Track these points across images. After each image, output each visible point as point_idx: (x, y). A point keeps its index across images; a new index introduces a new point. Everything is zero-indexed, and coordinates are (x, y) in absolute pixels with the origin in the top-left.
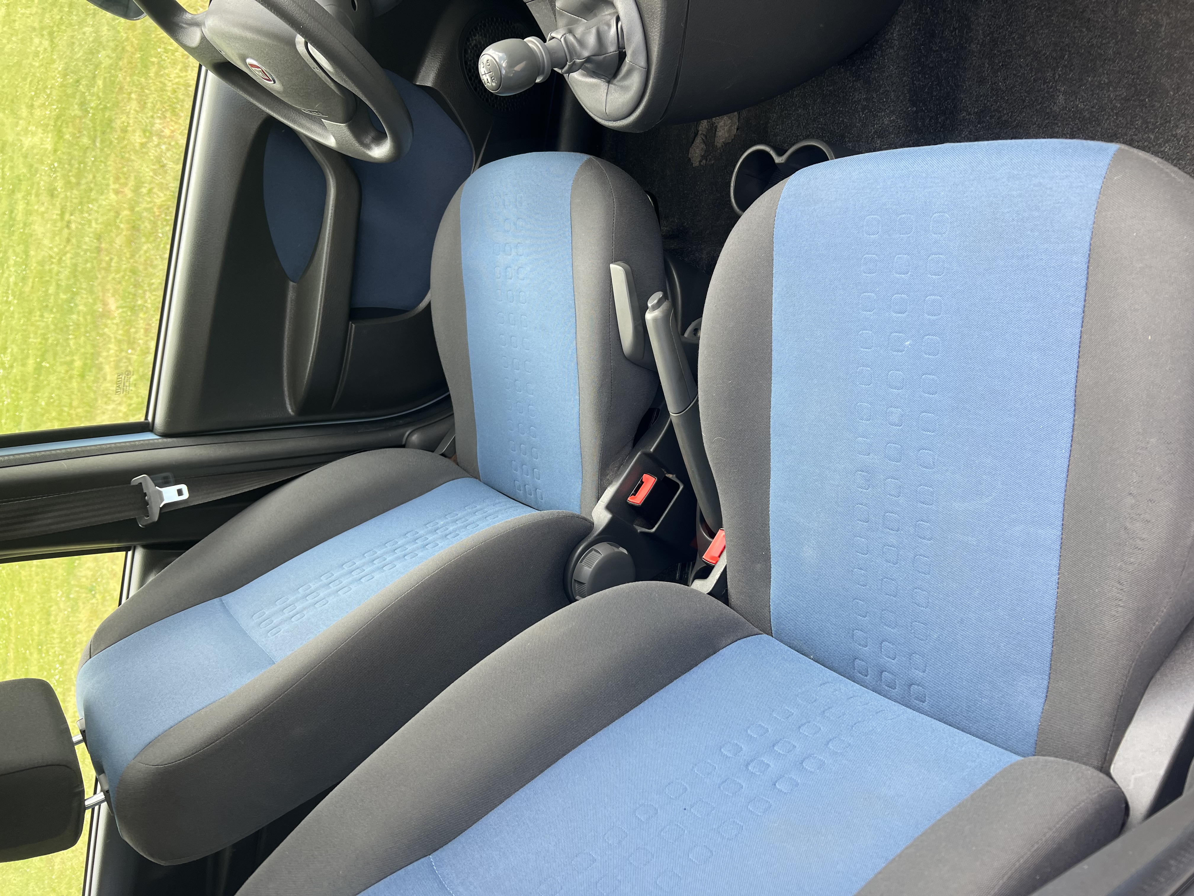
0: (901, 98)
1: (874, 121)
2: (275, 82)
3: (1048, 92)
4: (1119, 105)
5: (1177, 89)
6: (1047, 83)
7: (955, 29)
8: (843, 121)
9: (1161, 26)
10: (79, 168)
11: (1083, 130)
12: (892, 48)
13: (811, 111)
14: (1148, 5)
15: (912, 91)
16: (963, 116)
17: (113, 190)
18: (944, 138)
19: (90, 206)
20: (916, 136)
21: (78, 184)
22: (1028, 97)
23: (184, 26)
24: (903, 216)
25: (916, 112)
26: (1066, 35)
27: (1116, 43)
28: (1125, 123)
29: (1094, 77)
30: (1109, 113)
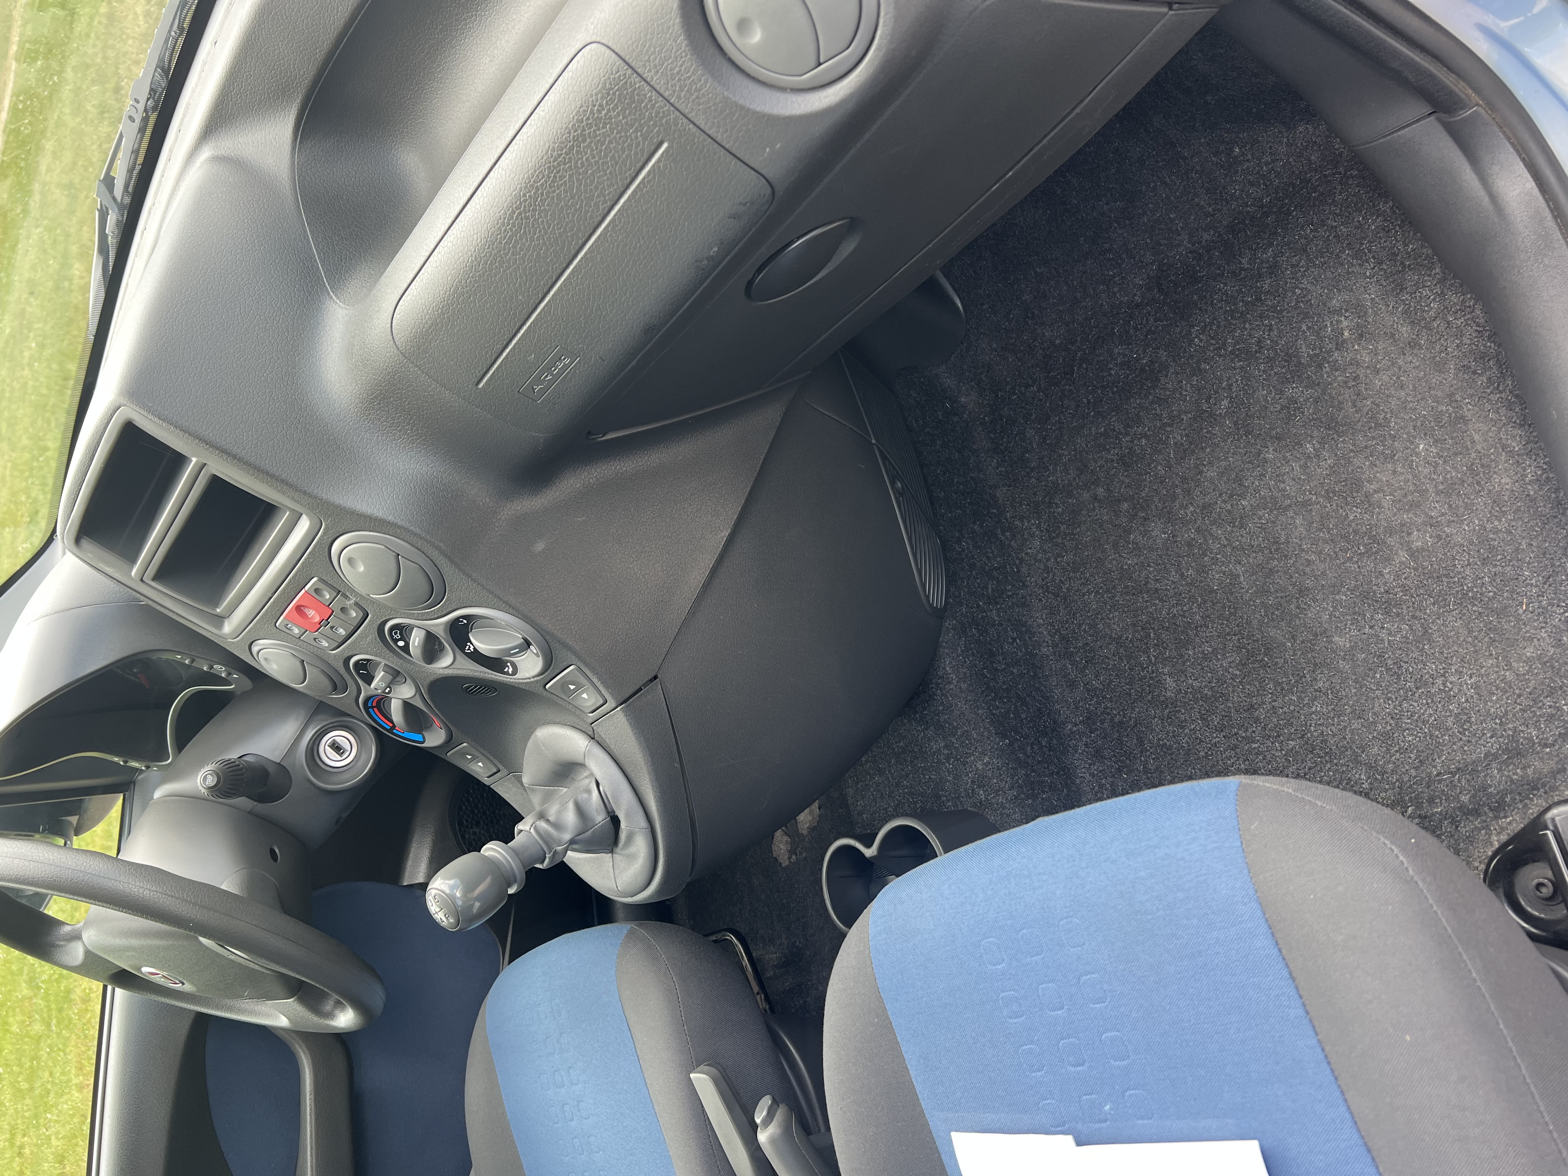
0: (986, 734)
1: (966, 769)
2: (183, 984)
3: (1152, 678)
4: (1238, 673)
5: (1293, 637)
6: (1145, 668)
7: (1014, 640)
8: (930, 778)
9: (1238, 576)
10: (31, 1067)
11: (1213, 710)
12: (950, 683)
13: (889, 775)
14: (1213, 559)
15: (994, 722)
16: (1070, 730)
17: (76, 1085)
18: (1059, 761)
19: (49, 1116)
20: (1023, 772)
21: (31, 1089)
22: (1133, 689)
23: (62, 943)
24: (1025, 931)
25: (1011, 744)
26: (1140, 613)
27: (1199, 606)
28: (1255, 690)
29: (1194, 649)
30: (1231, 684)
